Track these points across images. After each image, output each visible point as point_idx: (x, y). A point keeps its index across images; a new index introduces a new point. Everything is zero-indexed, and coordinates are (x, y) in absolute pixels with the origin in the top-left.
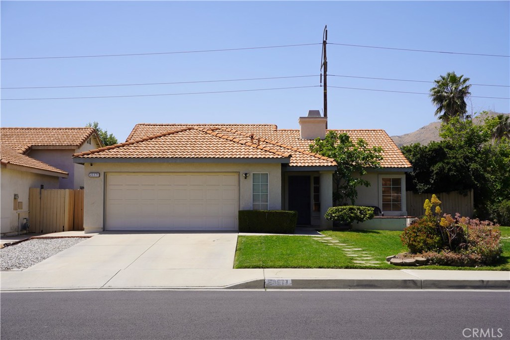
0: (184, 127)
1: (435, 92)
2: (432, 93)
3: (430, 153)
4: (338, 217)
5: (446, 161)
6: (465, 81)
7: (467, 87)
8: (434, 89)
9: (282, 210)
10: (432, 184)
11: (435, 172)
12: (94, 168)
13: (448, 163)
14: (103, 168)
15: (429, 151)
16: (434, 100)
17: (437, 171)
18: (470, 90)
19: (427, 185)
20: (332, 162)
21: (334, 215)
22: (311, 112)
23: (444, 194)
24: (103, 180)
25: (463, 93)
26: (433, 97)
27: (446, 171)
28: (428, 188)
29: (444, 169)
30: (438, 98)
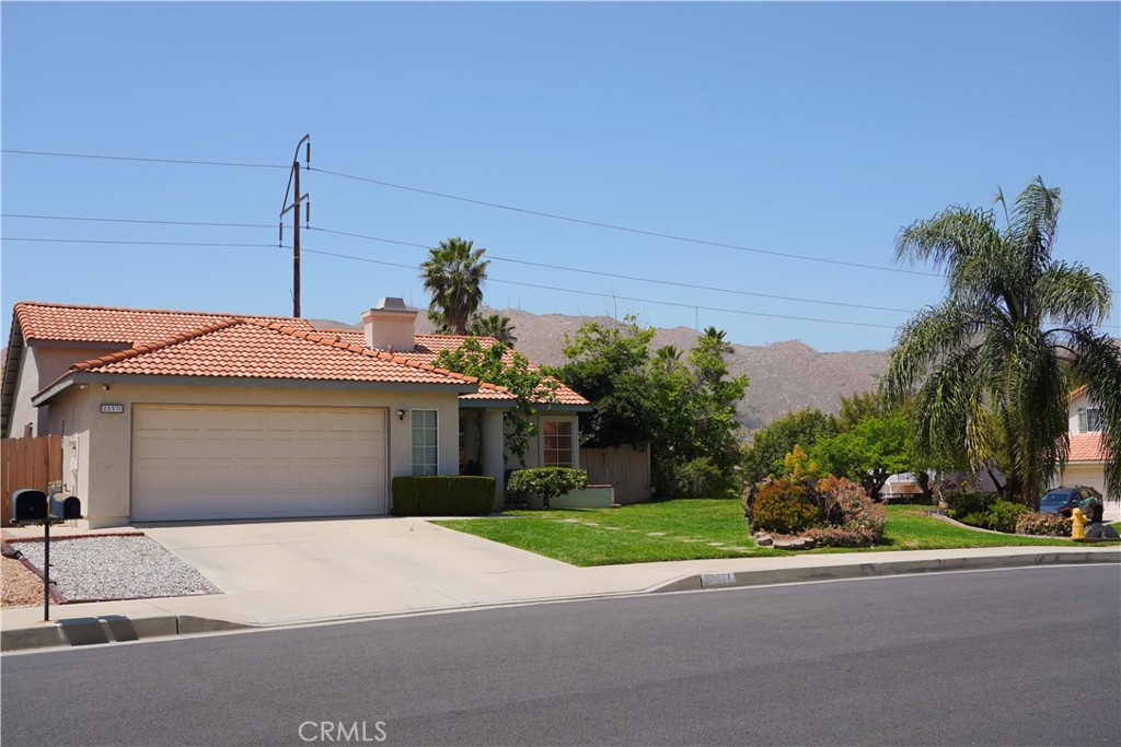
0: (229, 320)
1: (430, 272)
2: (424, 271)
3: (590, 380)
4: (541, 485)
5: (616, 395)
6: (479, 253)
7: (483, 265)
8: (427, 265)
9: (461, 473)
10: (596, 433)
11: (601, 412)
12: (110, 396)
13: (619, 399)
14: (130, 395)
15: (588, 377)
16: (428, 284)
17: (605, 410)
18: (487, 271)
19: (588, 433)
20: (505, 393)
21: (534, 483)
22: (388, 301)
23: (610, 448)
24: (129, 419)
25: (477, 274)
26: (425, 280)
27: (619, 410)
28: (591, 439)
29: (615, 407)
30: (435, 281)
